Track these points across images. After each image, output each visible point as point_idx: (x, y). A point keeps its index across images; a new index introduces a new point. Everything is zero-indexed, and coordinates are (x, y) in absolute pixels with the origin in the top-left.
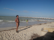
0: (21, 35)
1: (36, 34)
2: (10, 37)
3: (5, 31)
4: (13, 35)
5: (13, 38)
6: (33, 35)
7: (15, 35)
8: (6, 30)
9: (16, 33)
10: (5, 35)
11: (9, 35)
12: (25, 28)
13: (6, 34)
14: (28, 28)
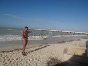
0: (31, 60)
1: (56, 58)
2: (12, 63)
3: (4, 52)
4: (17, 59)
5: (17, 64)
6: (50, 60)
7: (20, 59)
8: (6, 52)
9: (23, 56)
10: (3, 60)
11: (11, 59)
12: (38, 48)
13: (6, 58)
14: (42, 48)
